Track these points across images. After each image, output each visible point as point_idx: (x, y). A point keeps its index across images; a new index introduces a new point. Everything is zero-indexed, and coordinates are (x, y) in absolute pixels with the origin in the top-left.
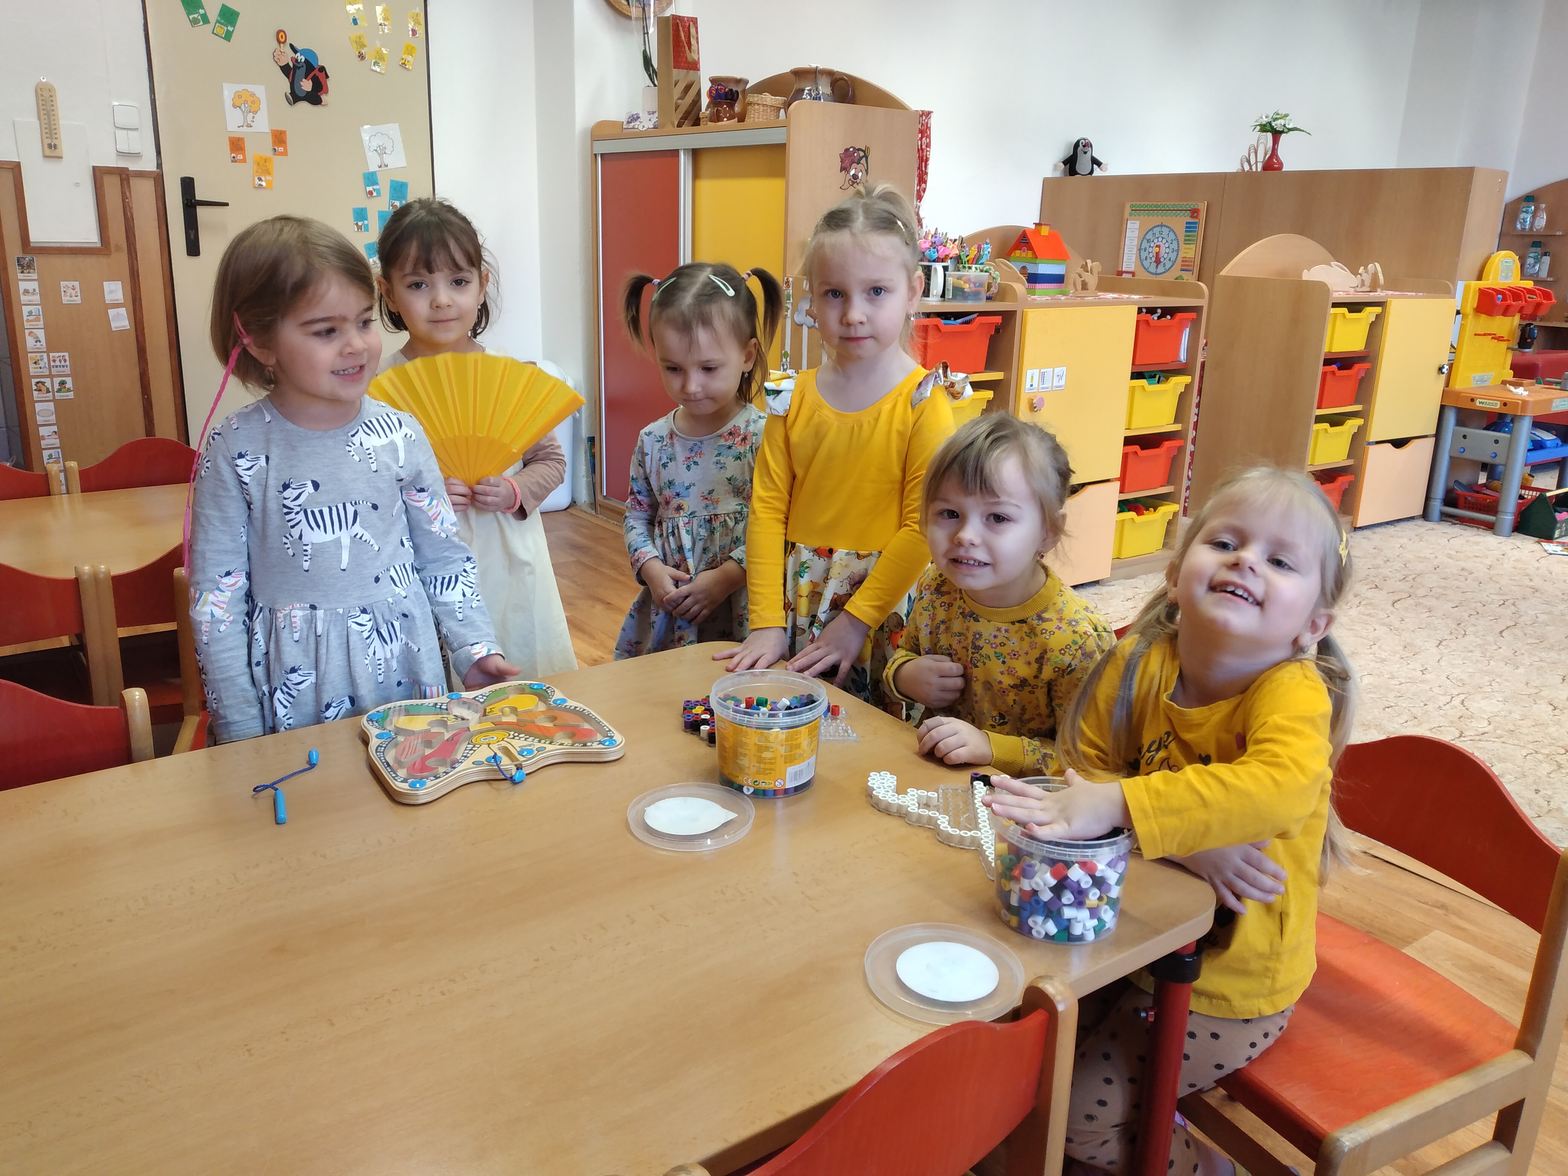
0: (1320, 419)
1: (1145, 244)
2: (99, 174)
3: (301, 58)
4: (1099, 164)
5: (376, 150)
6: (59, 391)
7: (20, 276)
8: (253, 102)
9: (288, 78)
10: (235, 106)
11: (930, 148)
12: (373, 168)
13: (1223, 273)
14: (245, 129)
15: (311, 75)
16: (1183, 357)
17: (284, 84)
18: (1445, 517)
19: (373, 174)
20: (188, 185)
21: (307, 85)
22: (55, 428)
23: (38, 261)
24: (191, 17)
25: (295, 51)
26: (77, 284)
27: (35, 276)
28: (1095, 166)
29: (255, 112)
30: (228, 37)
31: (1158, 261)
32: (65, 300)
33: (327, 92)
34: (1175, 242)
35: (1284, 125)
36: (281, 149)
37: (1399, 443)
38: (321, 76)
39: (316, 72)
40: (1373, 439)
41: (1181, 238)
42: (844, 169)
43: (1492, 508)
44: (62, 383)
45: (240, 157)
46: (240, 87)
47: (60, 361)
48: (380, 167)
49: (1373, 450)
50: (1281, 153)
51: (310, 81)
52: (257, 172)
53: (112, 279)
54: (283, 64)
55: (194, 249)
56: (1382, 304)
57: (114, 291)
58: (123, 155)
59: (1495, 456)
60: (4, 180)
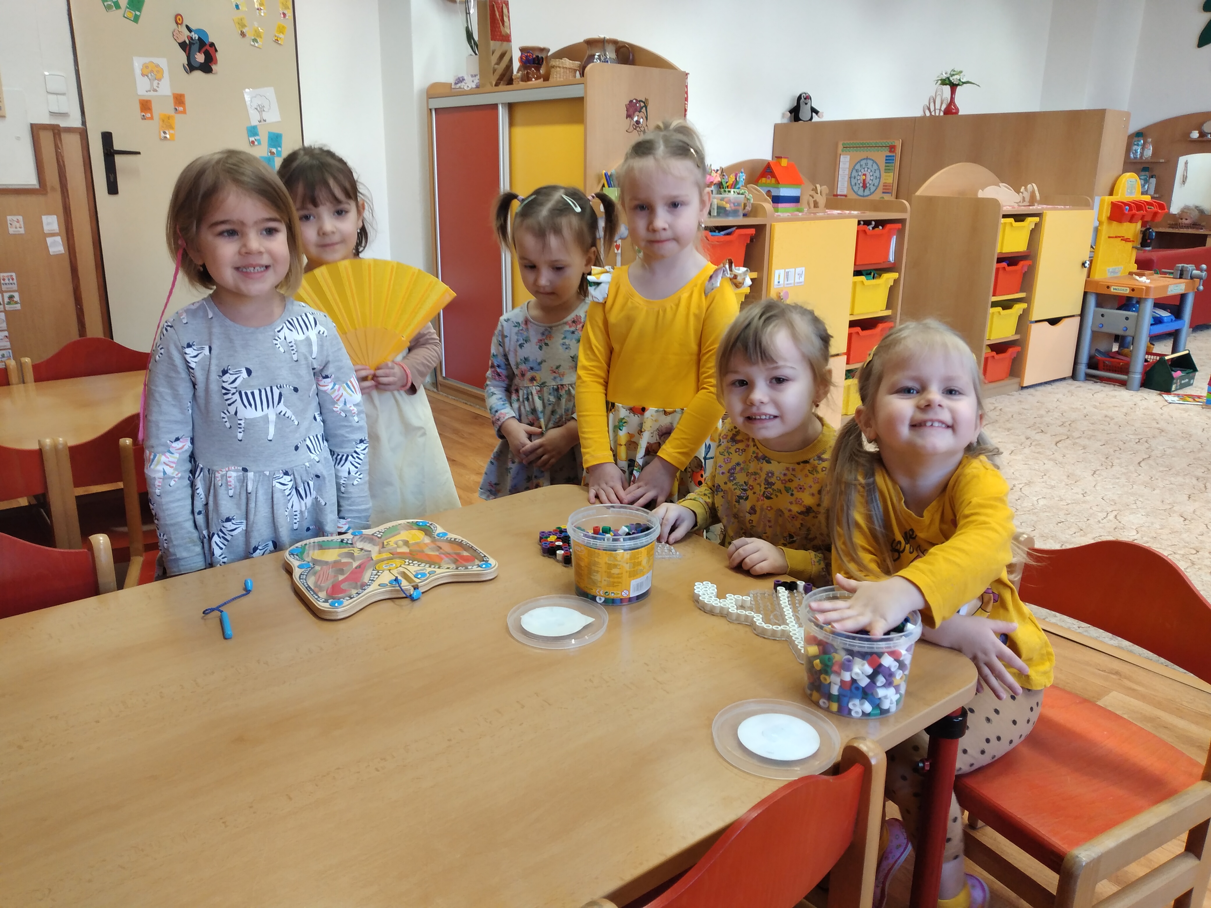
0: (995, 304)
1: (854, 173)
2: (36, 130)
3: (195, 36)
4: (817, 112)
5: (256, 109)
6: (9, 303)
8: (158, 72)
9: (185, 52)
10: (143, 75)
11: (687, 101)
12: (254, 122)
13: (918, 193)
14: (152, 93)
15: (204, 49)
16: (891, 258)
17: (182, 57)
18: (1089, 377)
19: (255, 127)
20: (107, 138)
21: (200, 58)
22: (6, 333)
24: (106, 4)
25: (190, 30)
26: (20, 218)
28: (814, 114)
29: (159, 80)
30: (136, 19)
31: (865, 186)
32: (11, 230)
33: (216, 63)
34: (877, 172)
35: (960, 80)
36: (181, 109)
37: (1053, 322)
38: (211, 50)
39: (207, 47)
40: (1034, 318)
41: (882, 167)
42: (629, 116)
43: (1125, 369)
44: (11, 297)
45: (149, 115)
46: (147, 60)
47: (9, 280)
48: (260, 122)
49: (1034, 327)
50: (957, 101)
51: (203, 54)
52: (163, 127)
53: (49, 213)
54: (180, 41)
55: (113, 189)
56: (1039, 215)
57: (51, 223)
58: (54, 114)
59: (1126, 330)
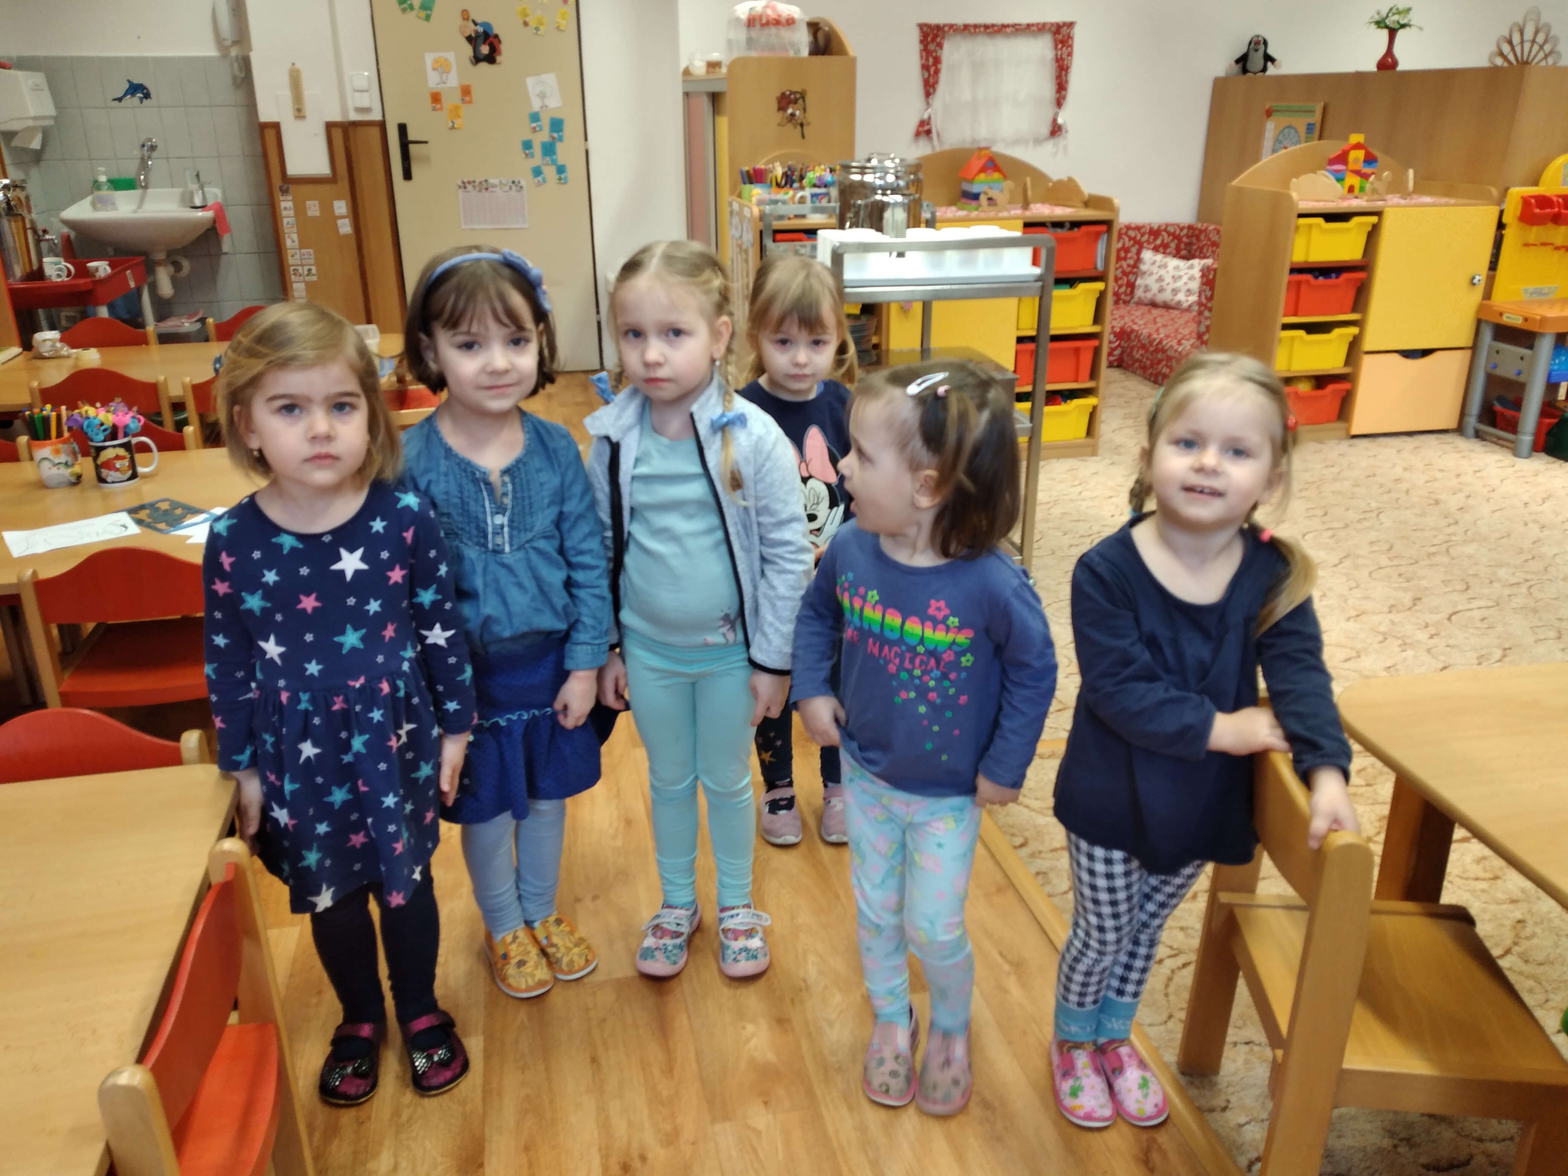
2: (330, 126)
3: (481, 29)
5: (538, 95)
6: (308, 275)
7: (282, 198)
8: (447, 65)
9: (471, 45)
10: (434, 69)
12: (536, 108)
13: (1235, 183)
14: (441, 86)
15: (488, 41)
16: (1100, 266)
17: (468, 50)
18: (1478, 435)
19: (537, 114)
20: (402, 129)
21: (485, 50)
23: (292, 188)
24: (402, 7)
25: (476, 24)
26: (316, 203)
27: (290, 198)
28: (1269, 64)
29: (448, 73)
30: (428, 18)
32: (309, 213)
33: (500, 54)
35: (1399, 22)
36: (467, 99)
37: (1415, 354)
38: (495, 42)
40: (1372, 348)
41: (1303, 138)
42: (782, 108)
44: (310, 270)
45: (438, 106)
47: (308, 255)
48: (541, 107)
49: (1372, 360)
51: (488, 46)
52: (450, 116)
53: (339, 199)
54: (467, 34)
56: (1378, 214)
57: (341, 207)
58: (359, 110)
59: (1519, 374)
60: (270, 134)
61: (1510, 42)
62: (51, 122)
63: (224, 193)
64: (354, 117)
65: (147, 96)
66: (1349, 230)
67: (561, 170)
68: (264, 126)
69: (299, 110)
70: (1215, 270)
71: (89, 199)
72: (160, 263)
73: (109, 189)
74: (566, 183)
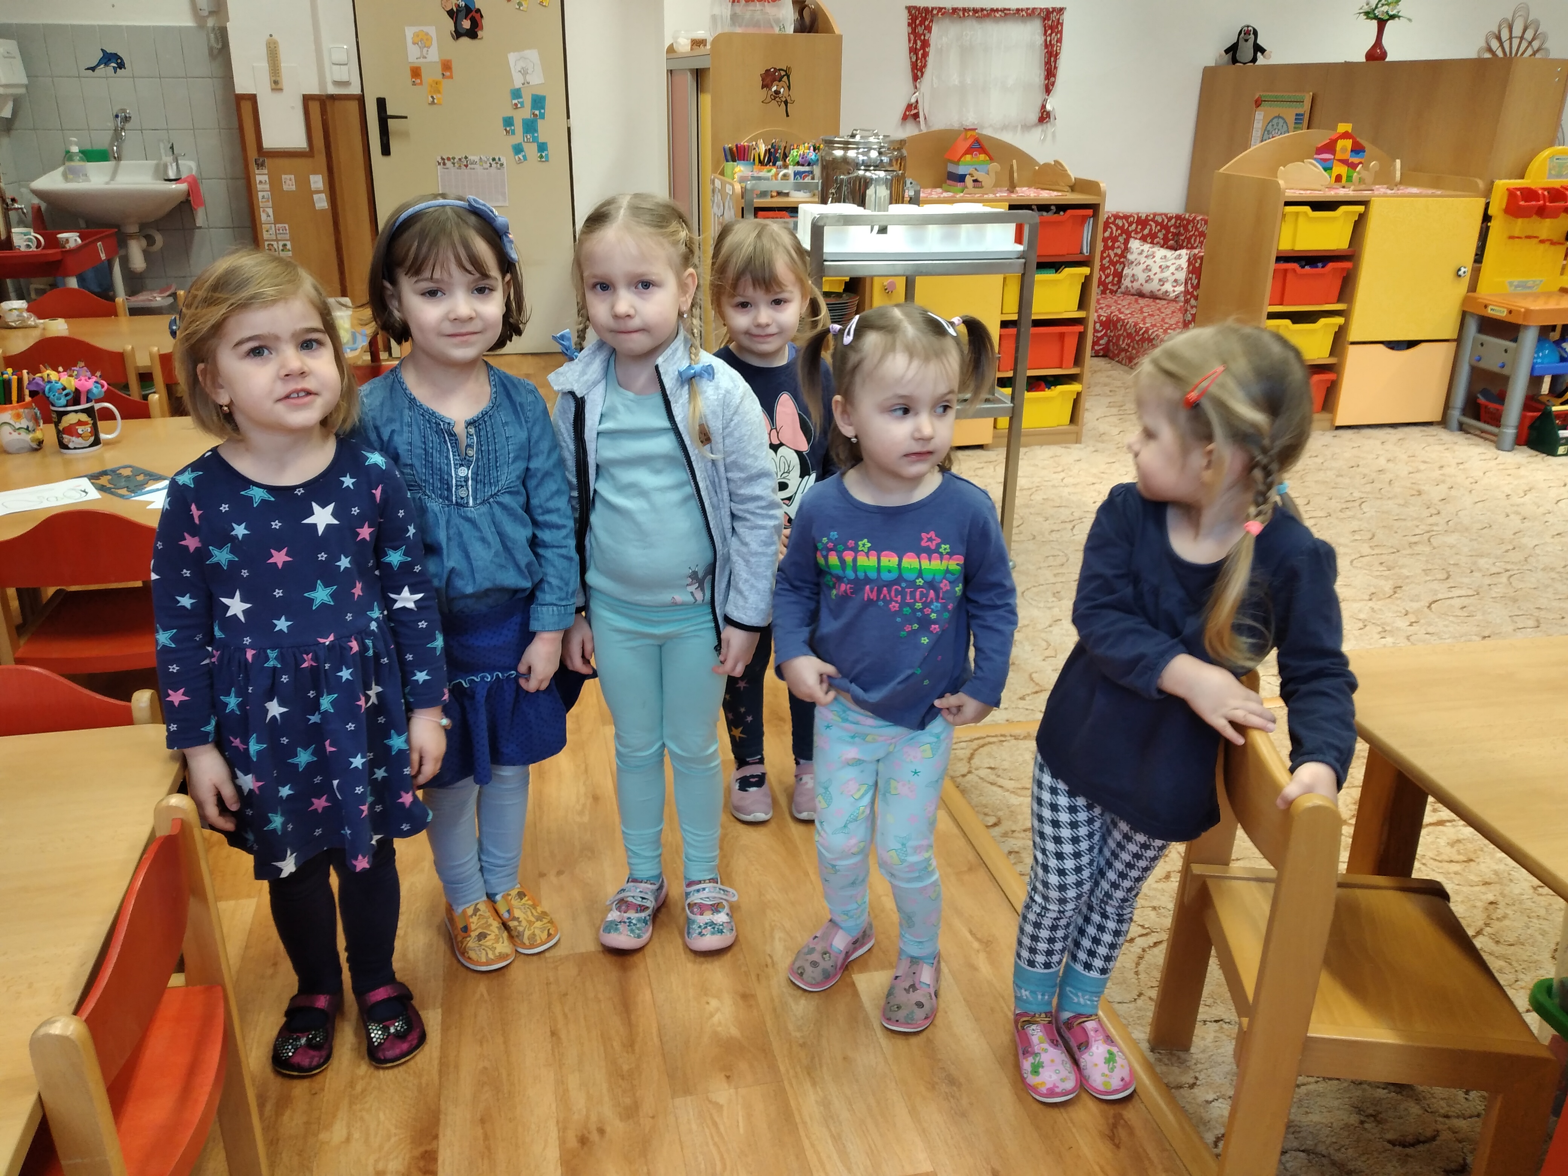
2: (309, 100)
3: (462, 4)
4: (1263, 51)
5: (520, 72)
7: (257, 172)
8: (427, 40)
9: (453, 19)
10: (414, 43)
11: (1061, 43)
12: (518, 84)
13: (1221, 170)
14: (422, 60)
15: (470, 16)
16: (1083, 250)
17: (450, 24)
18: (1462, 428)
19: (519, 90)
20: (381, 103)
21: (466, 24)
23: (268, 161)
26: (292, 177)
27: (266, 171)
28: (1259, 54)
29: (429, 47)
32: (285, 188)
33: (482, 29)
35: (1387, 13)
36: (448, 74)
37: (1398, 346)
38: (477, 16)
42: (766, 85)
44: (285, 245)
45: (418, 81)
46: (418, 29)
47: (283, 230)
48: (523, 84)
51: (469, 20)
52: (430, 92)
53: (315, 173)
54: (449, 8)
55: (386, 151)
56: (1365, 203)
57: (317, 181)
58: (337, 83)
59: (1503, 367)
60: (246, 106)
61: (1499, 38)
62: (22, 91)
63: (199, 166)
64: (332, 90)
65: (121, 66)
66: (1335, 218)
67: (542, 147)
68: (240, 98)
69: (276, 82)
70: (1202, 258)
71: (61, 169)
72: (131, 236)
73: (81, 160)
74: (547, 161)
